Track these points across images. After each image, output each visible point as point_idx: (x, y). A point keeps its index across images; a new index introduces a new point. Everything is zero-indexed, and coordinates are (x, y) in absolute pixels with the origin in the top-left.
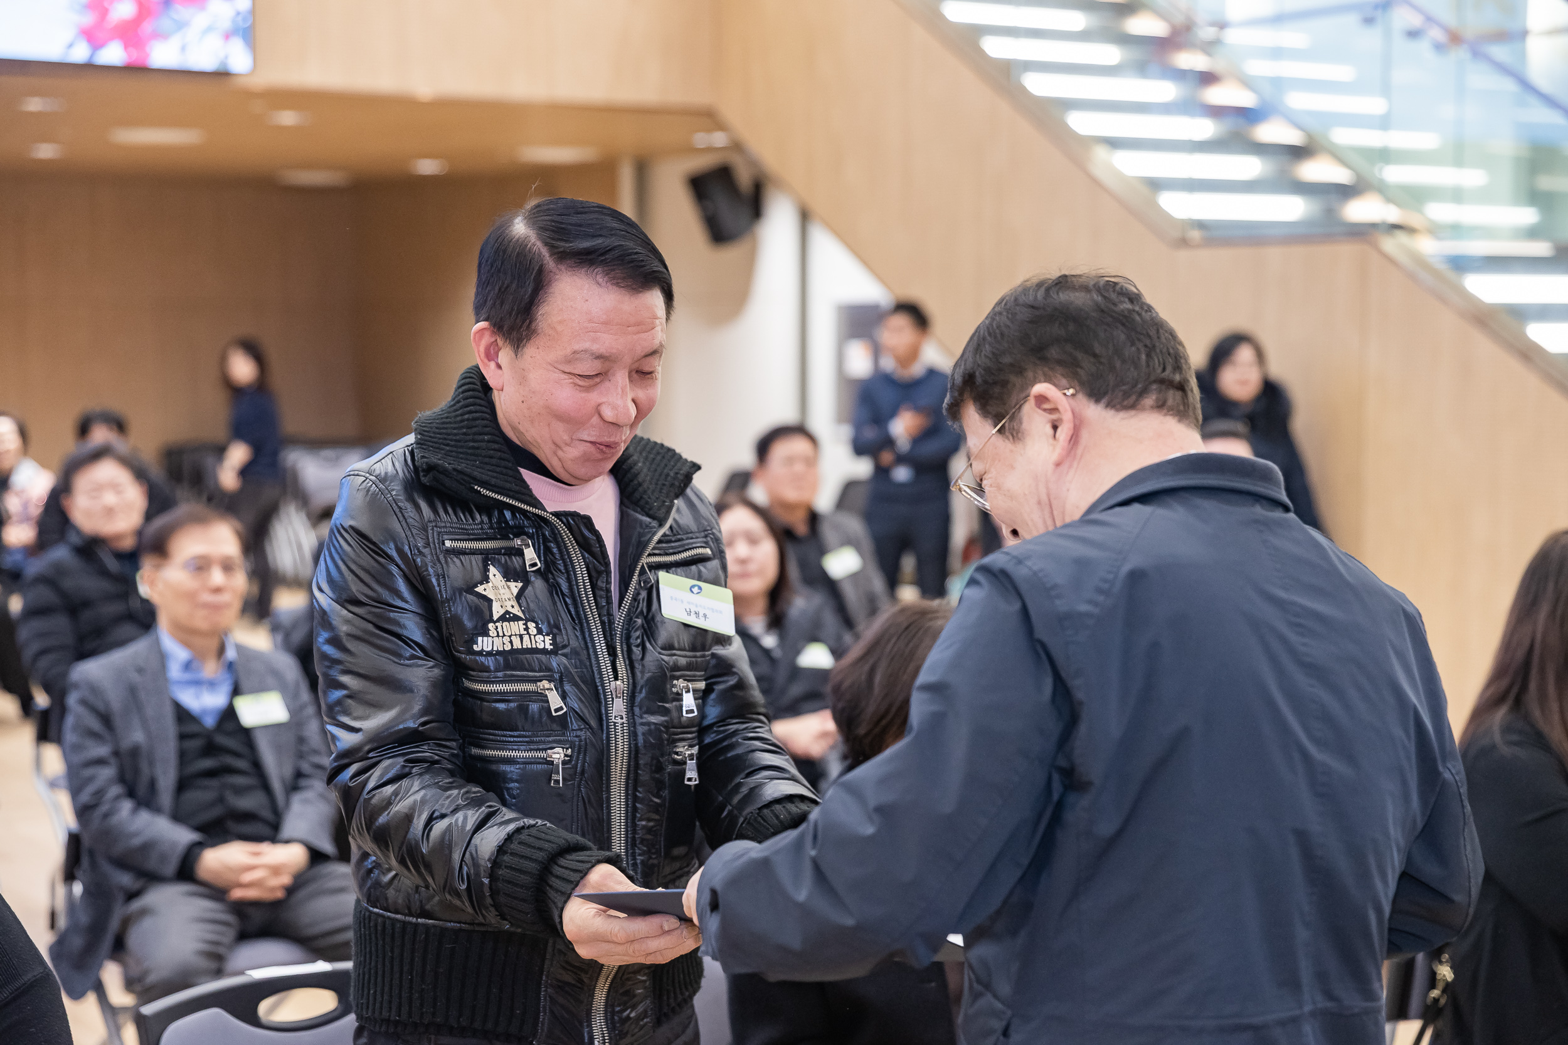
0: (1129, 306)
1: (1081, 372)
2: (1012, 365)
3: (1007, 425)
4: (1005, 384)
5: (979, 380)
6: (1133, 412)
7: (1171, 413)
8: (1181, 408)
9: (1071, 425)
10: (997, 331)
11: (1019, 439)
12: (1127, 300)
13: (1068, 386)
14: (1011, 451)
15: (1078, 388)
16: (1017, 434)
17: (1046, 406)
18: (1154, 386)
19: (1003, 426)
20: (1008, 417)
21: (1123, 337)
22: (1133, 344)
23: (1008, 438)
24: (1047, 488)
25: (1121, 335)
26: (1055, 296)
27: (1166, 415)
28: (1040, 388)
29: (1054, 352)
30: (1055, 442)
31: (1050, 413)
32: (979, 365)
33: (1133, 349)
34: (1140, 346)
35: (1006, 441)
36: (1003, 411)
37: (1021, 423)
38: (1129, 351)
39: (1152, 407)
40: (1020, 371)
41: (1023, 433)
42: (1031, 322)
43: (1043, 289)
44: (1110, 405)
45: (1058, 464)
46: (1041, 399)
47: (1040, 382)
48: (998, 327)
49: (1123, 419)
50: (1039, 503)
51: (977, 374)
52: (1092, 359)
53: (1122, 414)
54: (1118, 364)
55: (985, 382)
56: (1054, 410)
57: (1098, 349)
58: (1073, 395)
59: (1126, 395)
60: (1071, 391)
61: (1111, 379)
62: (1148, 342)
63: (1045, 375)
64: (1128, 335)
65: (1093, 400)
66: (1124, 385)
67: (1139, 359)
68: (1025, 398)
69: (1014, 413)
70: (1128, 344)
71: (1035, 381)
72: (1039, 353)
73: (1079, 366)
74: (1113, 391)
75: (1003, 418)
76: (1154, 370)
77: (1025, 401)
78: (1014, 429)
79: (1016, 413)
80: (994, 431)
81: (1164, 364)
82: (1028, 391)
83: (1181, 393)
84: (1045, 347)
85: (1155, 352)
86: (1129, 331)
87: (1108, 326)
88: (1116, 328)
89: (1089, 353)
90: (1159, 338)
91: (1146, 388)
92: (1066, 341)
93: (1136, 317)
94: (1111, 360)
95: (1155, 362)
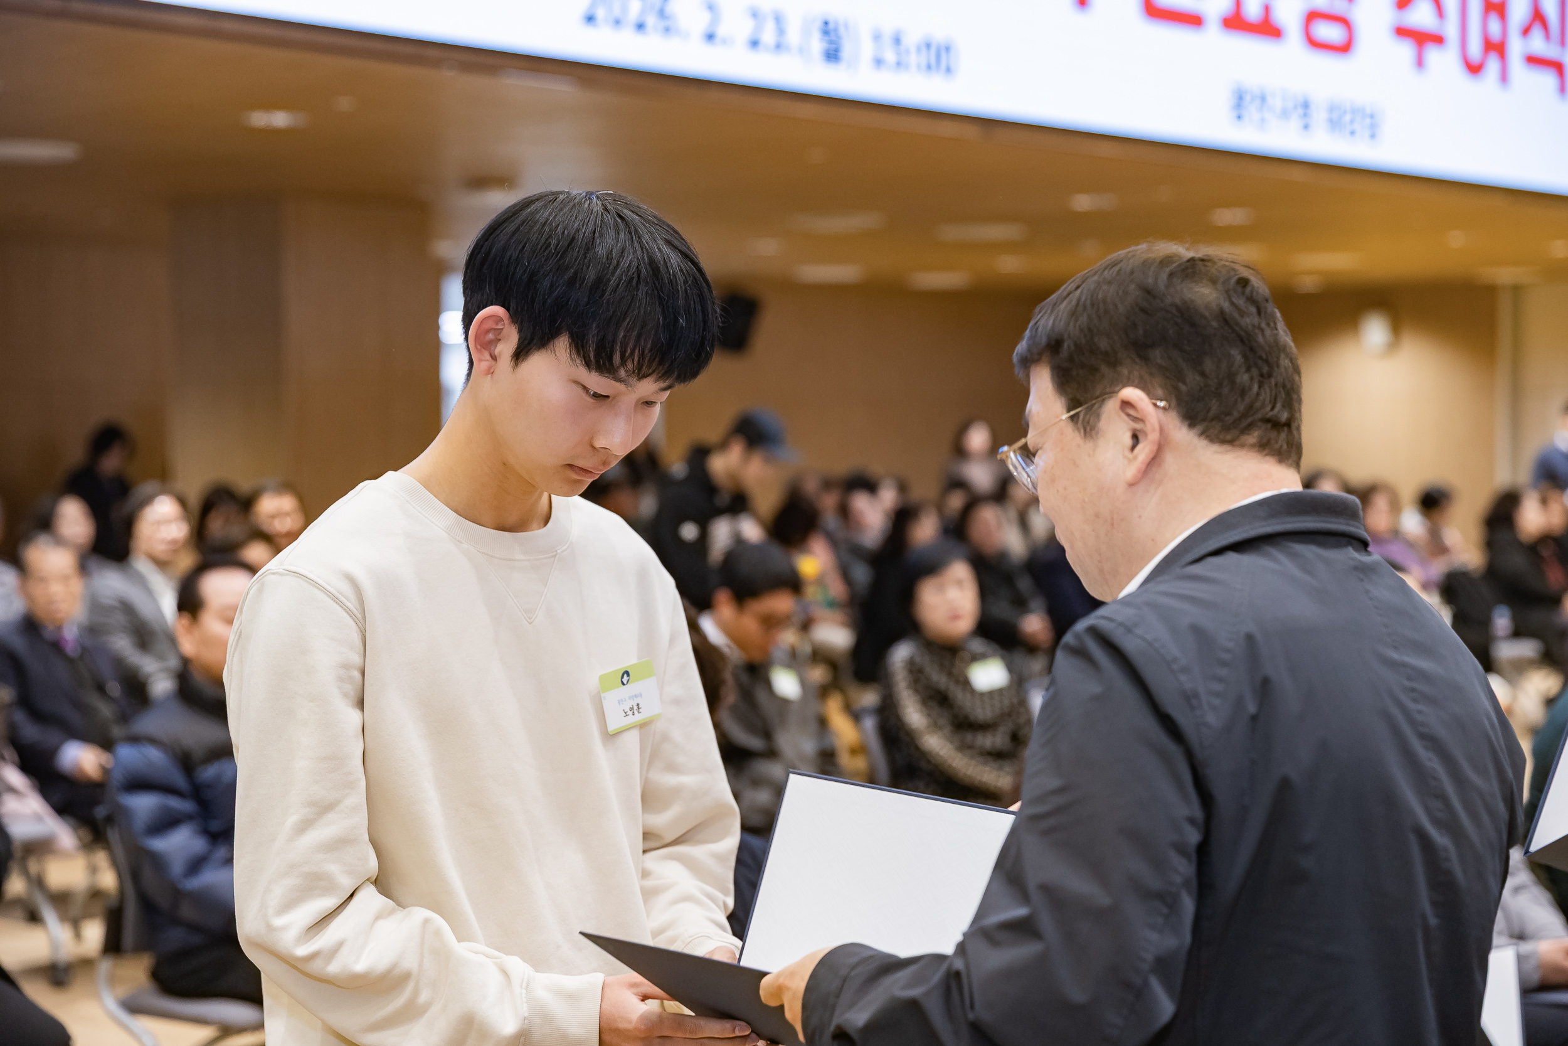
0: (1256, 320)
1: (1183, 388)
2: (1106, 353)
3: (1081, 416)
4: (1094, 370)
6: (1227, 447)
7: (1273, 454)
8: (1285, 448)
9: (1155, 448)
11: (1091, 437)
12: (1254, 313)
13: (1162, 398)
15: (1174, 402)
16: (1091, 430)
17: (1132, 412)
18: (1259, 424)
19: (1077, 415)
20: (1086, 406)
21: (1239, 358)
22: (1248, 370)
23: (1079, 432)
25: (1236, 355)
26: (1178, 287)
27: (1266, 455)
28: (1131, 393)
29: (1157, 355)
30: (1130, 456)
31: (1134, 423)
33: (1246, 377)
34: (1255, 372)
35: (1076, 432)
36: (1082, 399)
37: (1098, 416)
38: (1244, 378)
39: (1253, 446)
40: (1113, 362)
41: (1097, 433)
42: (1143, 310)
43: (1166, 272)
44: (1205, 434)
45: (1128, 484)
46: (1126, 404)
47: (1133, 385)
48: (1104, 301)
51: (1066, 345)
52: (1198, 377)
53: (1215, 447)
54: (1225, 390)
55: (1071, 359)
56: (1139, 421)
57: (1208, 368)
58: (1164, 408)
59: (1226, 428)
60: (1162, 404)
61: (1215, 407)
62: (1265, 369)
63: (1141, 377)
64: (1245, 357)
65: (1187, 423)
66: (1226, 415)
67: (1250, 388)
68: (1113, 393)
69: (1094, 404)
70: (1243, 370)
71: (1128, 383)
72: (1141, 349)
73: (1180, 377)
74: (1213, 419)
75: (1080, 405)
76: (1263, 406)
77: (1110, 398)
78: (1088, 423)
79: (1096, 406)
80: (1065, 416)
81: (1275, 399)
82: (1117, 389)
83: (1286, 430)
84: (1150, 345)
85: (1270, 382)
86: (1248, 352)
87: (1227, 341)
88: (1235, 346)
89: (1197, 368)
90: (1278, 366)
91: (1250, 425)
92: (1176, 346)
93: (1260, 337)
94: (1220, 384)
95: (1266, 395)
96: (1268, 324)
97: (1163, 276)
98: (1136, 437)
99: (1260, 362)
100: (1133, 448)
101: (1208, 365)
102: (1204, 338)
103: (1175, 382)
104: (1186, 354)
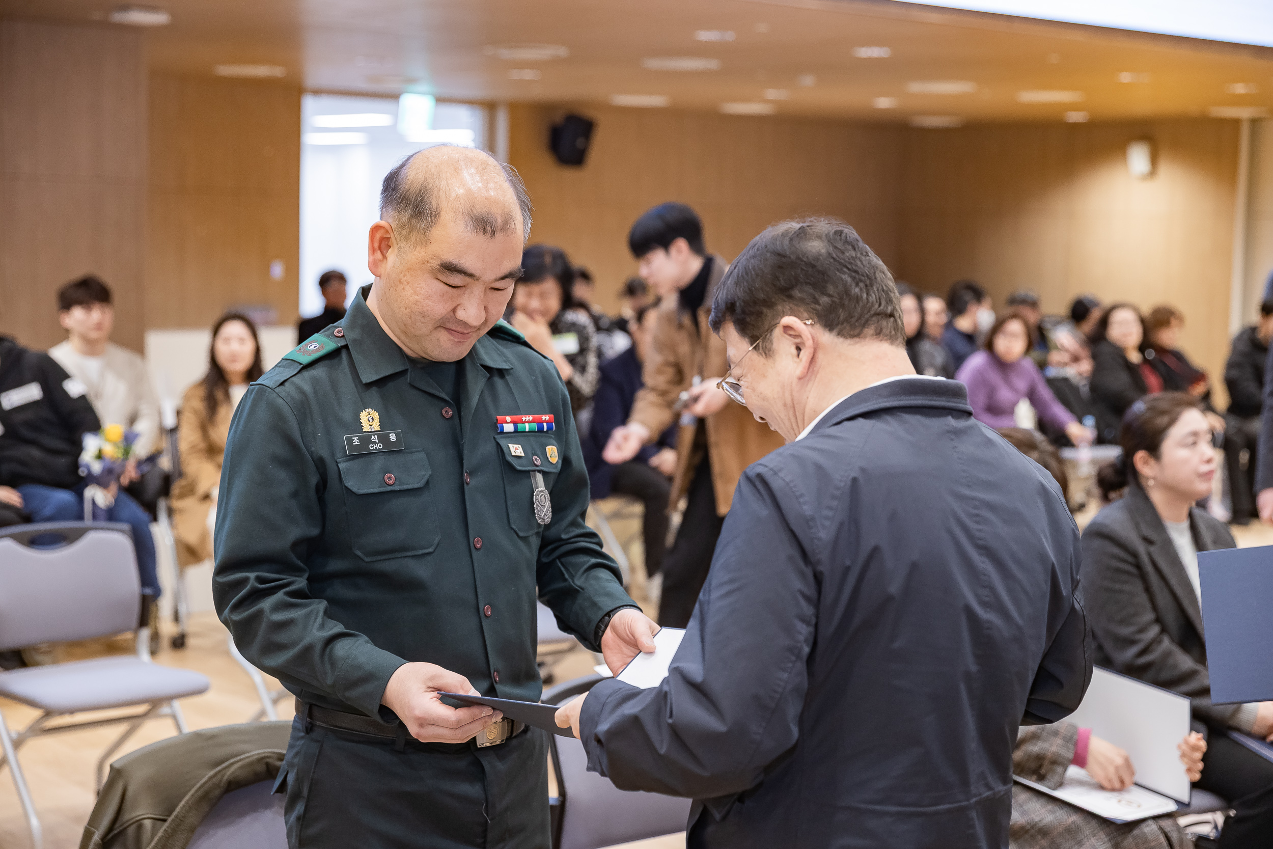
0: (853, 253)
1: (818, 307)
2: (764, 300)
3: (760, 344)
4: (760, 314)
5: (738, 308)
6: (856, 340)
7: (885, 338)
8: (893, 332)
9: (812, 350)
10: (753, 272)
11: (770, 356)
12: (850, 247)
14: (764, 364)
15: (816, 320)
16: (769, 351)
17: (792, 332)
18: (874, 318)
19: (758, 344)
20: (762, 338)
21: (849, 280)
22: (857, 285)
23: (761, 354)
24: (792, 395)
25: (847, 278)
26: (797, 246)
27: (882, 340)
28: (788, 320)
29: (796, 293)
30: (798, 360)
31: (794, 338)
32: (739, 298)
33: (857, 290)
34: (861, 285)
35: (760, 356)
36: (758, 334)
37: (771, 342)
38: (855, 291)
39: (872, 335)
40: (770, 304)
41: (774, 351)
42: (780, 267)
43: (788, 239)
44: (840, 334)
45: (800, 379)
46: (787, 328)
47: (788, 314)
48: (754, 269)
49: (850, 345)
50: (785, 405)
51: (738, 304)
53: (849, 341)
54: (846, 302)
55: (743, 312)
56: (798, 336)
57: (831, 291)
58: (812, 324)
59: (853, 327)
60: (809, 322)
61: (842, 314)
62: (868, 282)
63: (791, 309)
64: (854, 278)
65: (827, 330)
66: (851, 318)
67: (862, 297)
68: (775, 325)
69: (766, 336)
70: (854, 285)
71: (784, 314)
72: (786, 292)
73: (816, 302)
74: (843, 323)
75: (758, 339)
76: (873, 305)
77: (775, 328)
78: (766, 347)
79: (768, 336)
80: (751, 348)
81: (880, 299)
82: (778, 321)
83: (892, 319)
84: (792, 287)
85: (873, 289)
86: (853, 274)
87: (838, 270)
88: (844, 273)
89: (824, 293)
90: (876, 278)
91: (867, 321)
92: (807, 283)
93: (859, 263)
94: (841, 298)
95: (873, 298)
96: (862, 254)
97: (786, 242)
98: (799, 349)
99: (863, 278)
100: (798, 355)
101: (831, 289)
102: (823, 273)
103: (813, 306)
104: (814, 286)
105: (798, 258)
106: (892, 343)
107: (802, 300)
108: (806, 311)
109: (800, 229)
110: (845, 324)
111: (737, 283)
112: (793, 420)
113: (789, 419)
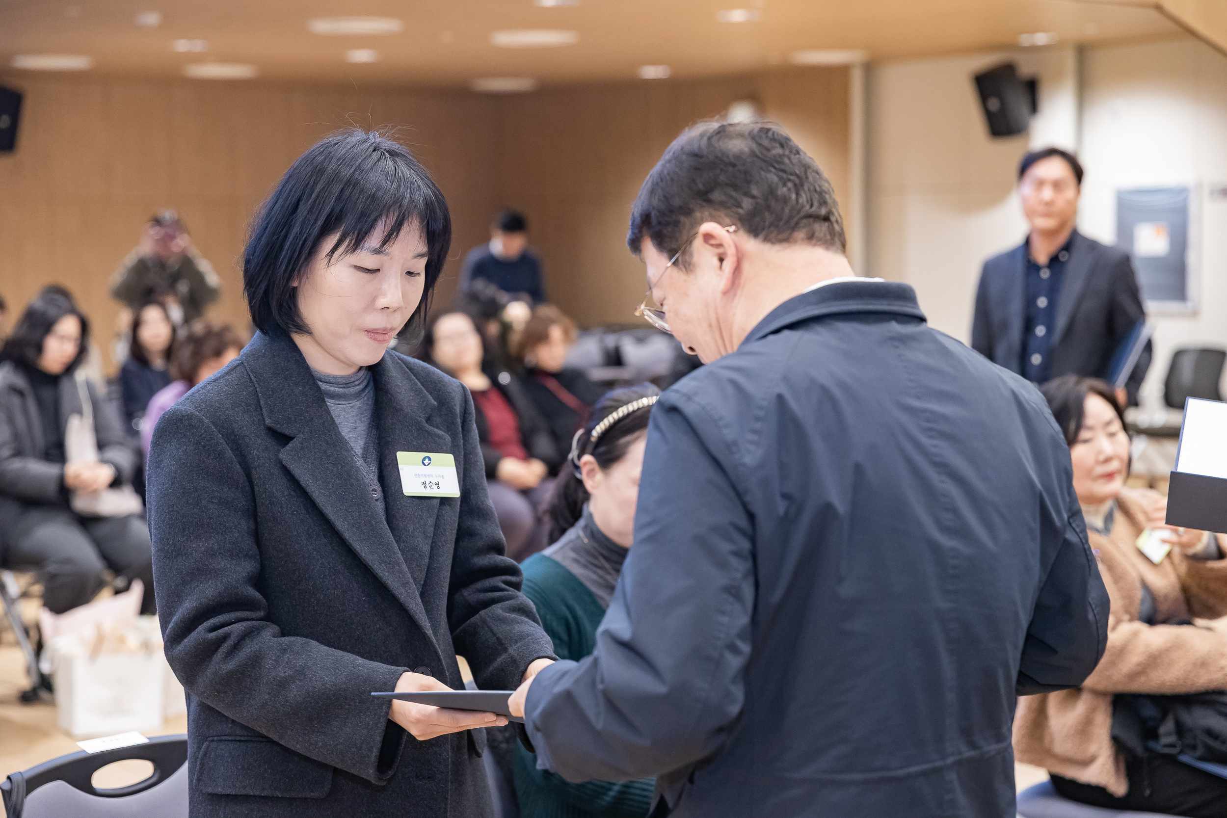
1: (741, 211)
2: (681, 207)
3: (680, 259)
4: (677, 223)
5: (654, 220)
6: (785, 245)
7: (819, 243)
8: (828, 237)
9: (735, 260)
11: (691, 271)
12: (775, 146)
14: (684, 280)
15: (739, 225)
16: (689, 266)
17: (713, 242)
18: (805, 221)
19: (677, 260)
20: (680, 252)
21: (776, 179)
22: (784, 184)
23: (681, 269)
24: (716, 313)
25: (773, 178)
26: (716, 145)
27: (815, 245)
28: (708, 227)
29: (716, 196)
30: (721, 273)
31: (716, 248)
32: (654, 208)
33: (785, 189)
34: (790, 185)
35: (680, 271)
36: (676, 246)
37: (691, 255)
38: (782, 191)
39: (803, 240)
40: (688, 212)
41: (694, 266)
42: (696, 169)
43: (705, 138)
44: (766, 239)
45: (725, 293)
46: (708, 237)
47: (707, 221)
48: (669, 174)
49: (778, 251)
50: (710, 326)
51: (653, 215)
52: (750, 200)
53: (777, 247)
54: (773, 203)
55: (659, 223)
56: (720, 245)
57: (755, 191)
58: (735, 231)
59: (780, 231)
60: (732, 229)
61: (768, 217)
62: (797, 181)
63: (710, 214)
64: (781, 178)
65: (752, 235)
66: (778, 221)
67: (790, 198)
68: (695, 235)
69: (685, 248)
70: (780, 185)
71: (702, 221)
72: (704, 197)
73: (739, 206)
74: (769, 227)
75: (677, 252)
76: (803, 207)
77: (695, 238)
78: (686, 262)
80: (669, 264)
81: (811, 200)
82: (697, 229)
83: (826, 224)
84: (710, 191)
85: (804, 190)
86: (781, 174)
87: (762, 169)
88: (770, 172)
89: (748, 194)
90: (807, 178)
91: (797, 224)
92: (727, 185)
93: (786, 160)
94: (766, 200)
95: (803, 199)
96: (791, 152)
97: (704, 142)
98: (721, 260)
99: (792, 177)
100: (721, 267)
102: (746, 172)
103: (735, 209)
104: (735, 187)
105: (717, 157)
106: (827, 249)
107: (722, 204)
108: (726, 215)
109: (720, 127)
110: (772, 229)
111: (652, 192)
112: (720, 342)
113: (716, 342)
